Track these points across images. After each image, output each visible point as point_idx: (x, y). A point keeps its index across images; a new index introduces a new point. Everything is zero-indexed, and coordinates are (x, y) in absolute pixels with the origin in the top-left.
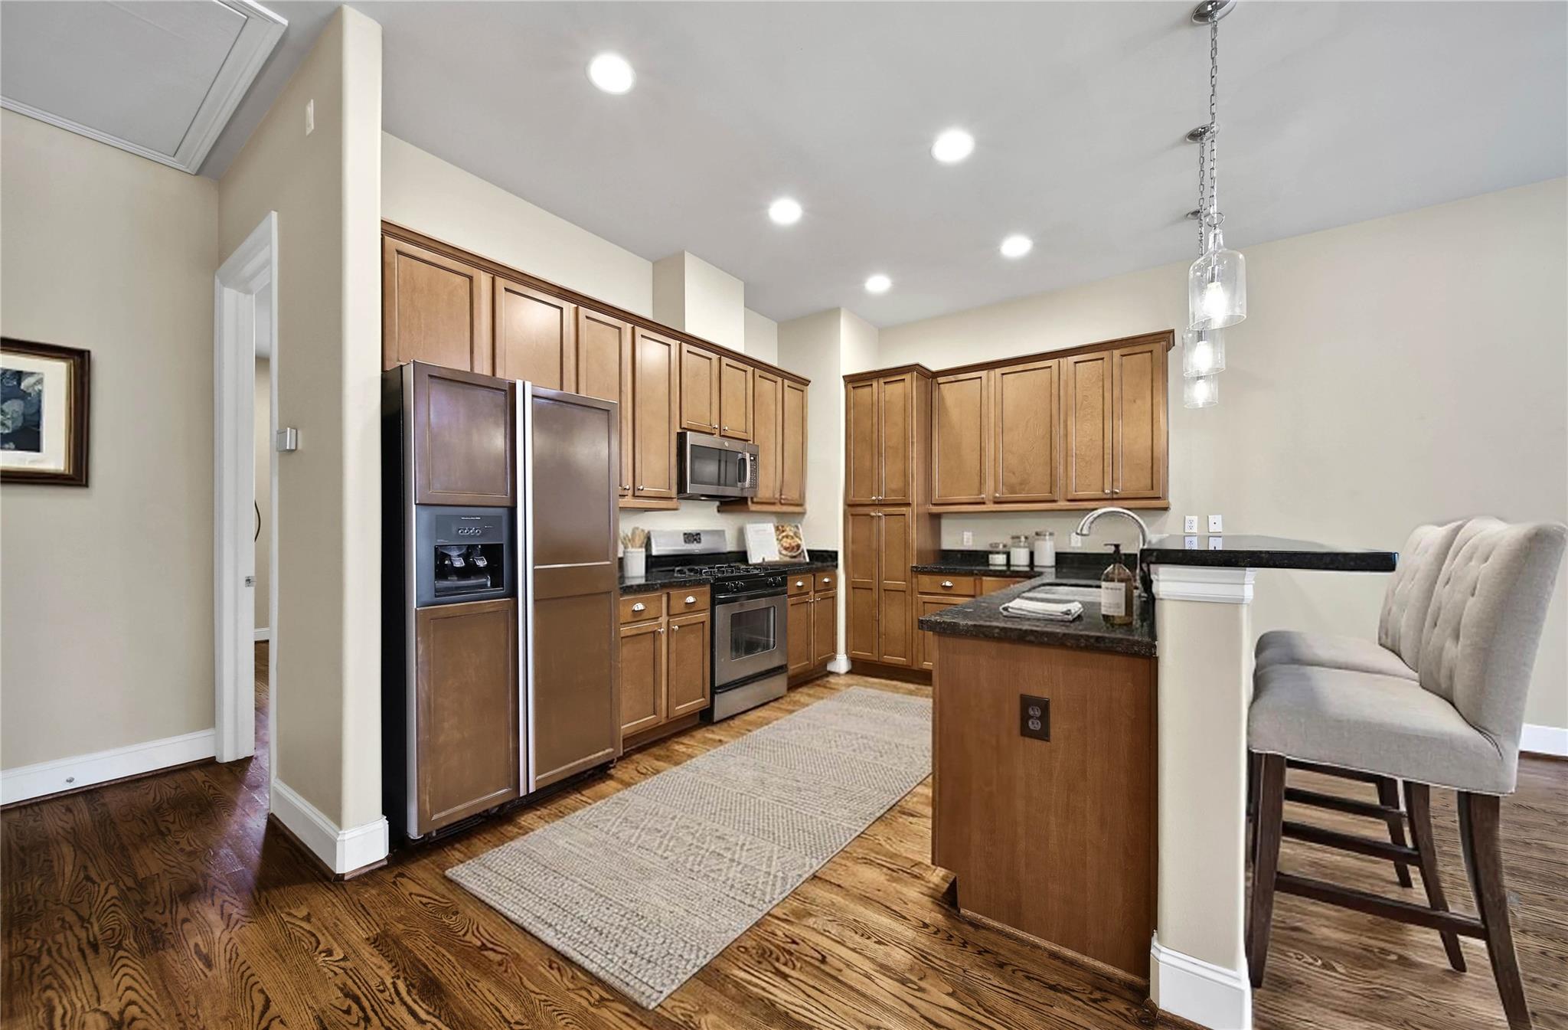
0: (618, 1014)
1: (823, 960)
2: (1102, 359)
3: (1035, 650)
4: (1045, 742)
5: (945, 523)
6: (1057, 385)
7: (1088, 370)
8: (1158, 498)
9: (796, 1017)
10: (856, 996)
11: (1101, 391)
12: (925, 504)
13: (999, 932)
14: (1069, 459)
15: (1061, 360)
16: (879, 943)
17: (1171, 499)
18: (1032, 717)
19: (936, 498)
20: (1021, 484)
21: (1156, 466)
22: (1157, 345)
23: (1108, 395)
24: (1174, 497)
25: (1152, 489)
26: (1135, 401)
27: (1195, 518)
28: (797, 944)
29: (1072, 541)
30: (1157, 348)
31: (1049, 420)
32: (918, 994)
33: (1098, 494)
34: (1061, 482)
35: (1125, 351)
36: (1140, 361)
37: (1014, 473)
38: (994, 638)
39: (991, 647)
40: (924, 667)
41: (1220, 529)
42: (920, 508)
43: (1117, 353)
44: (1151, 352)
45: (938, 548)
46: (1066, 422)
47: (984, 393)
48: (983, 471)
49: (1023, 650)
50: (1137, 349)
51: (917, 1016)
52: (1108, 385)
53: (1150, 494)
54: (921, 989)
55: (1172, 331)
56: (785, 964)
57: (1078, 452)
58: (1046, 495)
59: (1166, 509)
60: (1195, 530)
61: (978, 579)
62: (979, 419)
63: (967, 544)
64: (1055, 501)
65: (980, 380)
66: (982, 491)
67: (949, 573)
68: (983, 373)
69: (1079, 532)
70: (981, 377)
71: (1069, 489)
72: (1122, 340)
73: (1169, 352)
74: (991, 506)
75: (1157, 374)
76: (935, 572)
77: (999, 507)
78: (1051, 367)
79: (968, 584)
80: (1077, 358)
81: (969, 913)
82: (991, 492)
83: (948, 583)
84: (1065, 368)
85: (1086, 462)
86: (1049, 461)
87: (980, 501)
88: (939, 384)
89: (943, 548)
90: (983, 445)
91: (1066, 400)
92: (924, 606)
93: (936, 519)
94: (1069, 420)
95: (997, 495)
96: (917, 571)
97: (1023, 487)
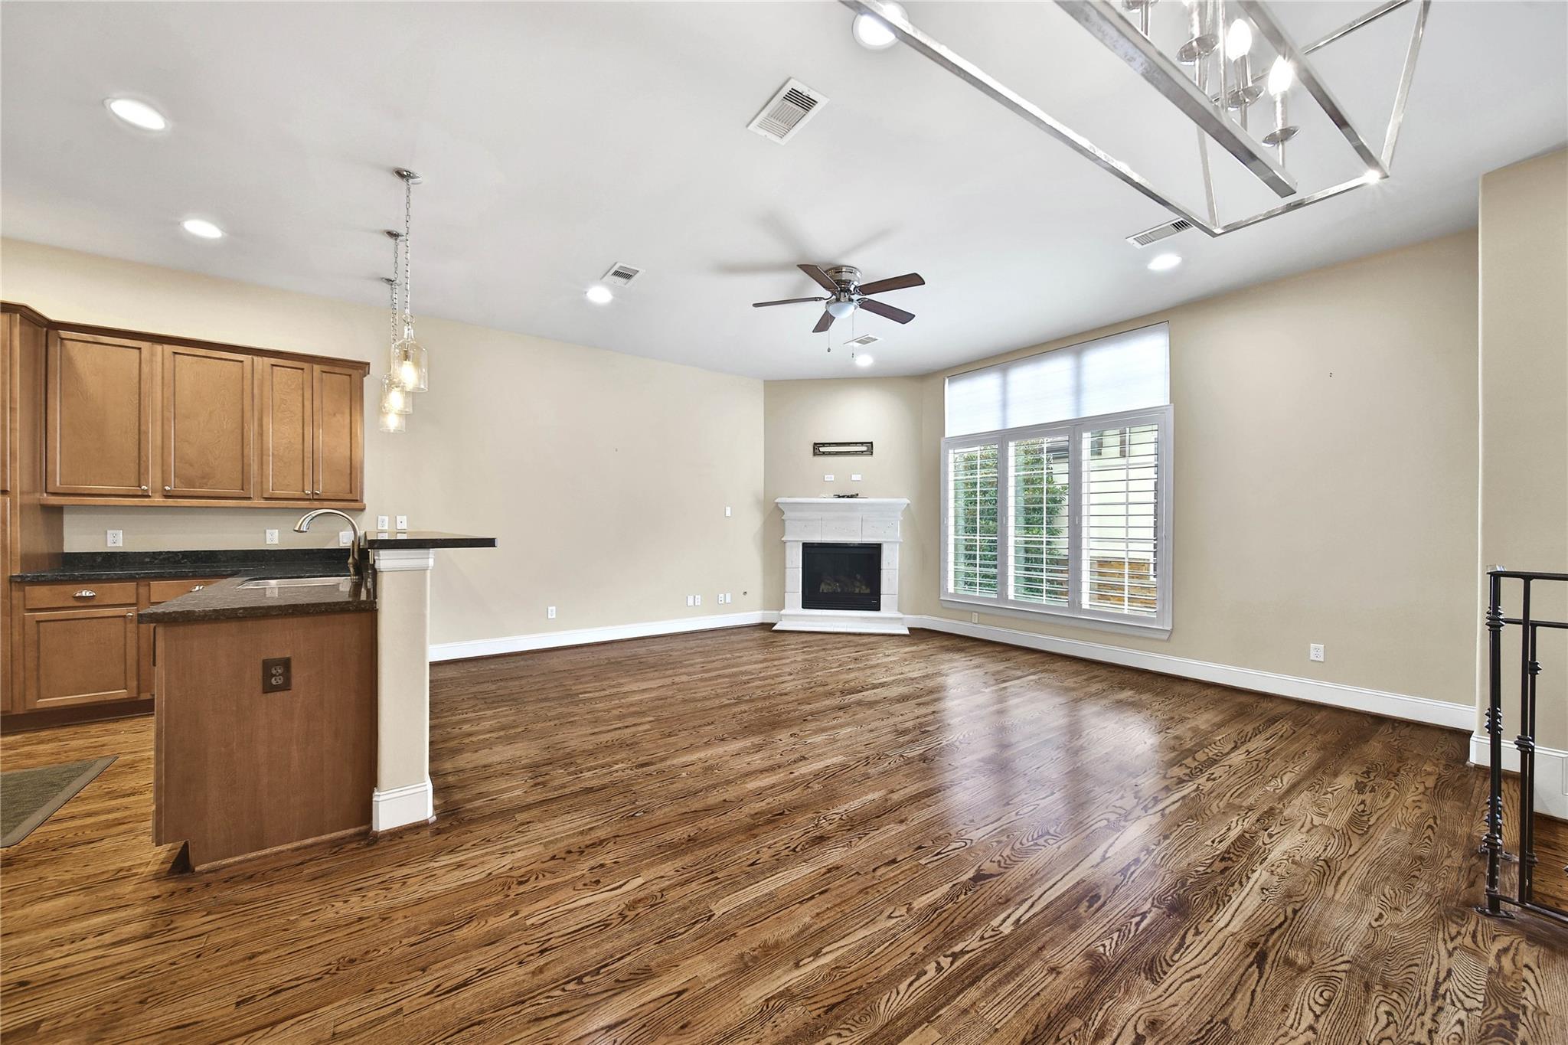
2: (303, 369)
3: (280, 621)
4: (286, 692)
5: (68, 519)
6: (250, 382)
7: (286, 377)
8: (357, 501)
11: (301, 399)
12: (34, 492)
14: (265, 457)
15: (255, 358)
17: (365, 501)
18: (275, 675)
19: (57, 483)
20: (203, 478)
21: (353, 473)
22: (356, 371)
23: (308, 404)
24: (368, 499)
25: (351, 492)
26: (335, 415)
27: (387, 518)
29: (268, 539)
30: (355, 373)
31: (240, 414)
33: (298, 494)
34: (254, 478)
35: (326, 368)
36: (339, 380)
37: (191, 465)
38: (239, 617)
39: (233, 627)
40: (38, 706)
41: (405, 527)
42: (25, 497)
43: (317, 367)
44: (350, 375)
45: (56, 550)
46: (261, 420)
47: (145, 369)
48: (144, 458)
49: (264, 624)
50: (337, 370)
52: (308, 394)
53: (349, 497)
55: (369, 364)
57: (276, 453)
58: (237, 492)
59: (363, 510)
60: (386, 528)
61: (142, 583)
62: (137, 396)
63: (115, 545)
64: (249, 498)
65: (138, 351)
66: (142, 482)
67: (88, 580)
68: (145, 345)
69: (297, 529)
70: (140, 349)
71: (265, 487)
72: (322, 358)
73: (365, 379)
74: (158, 500)
75: (355, 396)
76: (61, 580)
77: (170, 502)
78: (242, 362)
79: (124, 591)
80: (273, 361)
81: (205, 866)
82: (159, 484)
83: (88, 594)
84: (260, 367)
85: (285, 463)
86: (240, 457)
87: (140, 493)
88: (62, 339)
89: (66, 551)
90: (143, 428)
91: (262, 399)
92: (38, 627)
93: (54, 513)
94: (265, 420)
95: (167, 488)
96: (19, 582)
97: (205, 480)
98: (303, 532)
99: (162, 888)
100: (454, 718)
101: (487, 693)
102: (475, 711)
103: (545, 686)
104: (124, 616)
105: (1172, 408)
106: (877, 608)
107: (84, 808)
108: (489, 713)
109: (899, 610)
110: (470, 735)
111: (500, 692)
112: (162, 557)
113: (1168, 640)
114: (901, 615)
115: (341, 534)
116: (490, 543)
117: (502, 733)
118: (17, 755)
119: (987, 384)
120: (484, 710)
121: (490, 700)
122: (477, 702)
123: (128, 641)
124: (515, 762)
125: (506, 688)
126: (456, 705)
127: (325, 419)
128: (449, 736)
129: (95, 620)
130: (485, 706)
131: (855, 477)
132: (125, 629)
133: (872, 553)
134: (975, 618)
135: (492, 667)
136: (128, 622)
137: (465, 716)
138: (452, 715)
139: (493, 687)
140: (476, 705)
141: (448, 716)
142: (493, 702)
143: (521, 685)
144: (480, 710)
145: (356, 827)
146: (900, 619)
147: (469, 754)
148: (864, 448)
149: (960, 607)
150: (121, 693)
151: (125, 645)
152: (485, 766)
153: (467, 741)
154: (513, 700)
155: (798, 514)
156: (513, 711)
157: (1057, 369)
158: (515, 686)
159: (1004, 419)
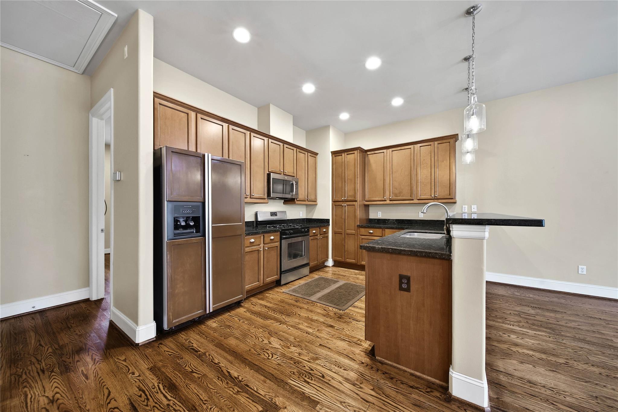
0: (244, 397)
1: (323, 377)
2: (431, 145)
3: (405, 257)
4: (408, 293)
5: (371, 208)
6: (413, 155)
7: (425, 149)
8: (452, 199)
9: (313, 398)
10: (336, 390)
11: (430, 157)
12: (362, 201)
13: (391, 366)
14: (418, 183)
15: (415, 145)
16: (345, 370)
18: (404, 283)
19: (367, 199)
21: (451, 186)
23: (433, 159)
24: (458, 198)
25: (450, 195)
26: (443, 161)
27: (466, 206)
28: (313, 370)
29: (420, 216)
30: (452, 141)
31: (410, 168)
32: (360, 389)
33: (429, 197)
34: (415, 193)
35: (439, 142)
36: (445, 146)
37: (397, 189)
40: (362, 264)
43: (436, 143)
45: (368, 218)
46: (416, 169)
47: (385, 158)
48: (385, 188)
49: (400, 257)
50: (444, 141)
51: (359, 398)
52: (433, 155)
53: (449, 197)
55: (458, 134)
56: (309, 378)
57: (421, 181)
58: (409, 198)
59: (455, 203)
60: (466, 211)
61: (383, 230)
62: (383, 168)
63: (379, 216)
64: (413, 200)
65: (383, 153)
66: (385, 196)
68: (385, 151)
69: (422, 212)
71: (418, 195)
72: (438, 138)
73: (456, 142)
74: (388, 202)
75: (452, 150)
76: (366, 227)
77: (391, 202)
78: (411, 148)
79: (379, 232)
80: (421, 145)
81: (379, 358)
82: (388, 197)
83: (372, 232)
84: (416, 148)
85: (425, 185)
86: (410, 184)
87: (384, 200)
88: (368, 155)
89: (370, 218)
91: (417, 161)
92: (362, 240)
93: (367, 207)
94: (418, 170)
95: (390, 198)
96: (359, 227)
97: (400, 194)
98: (424, 213)
99: (366, 359)
100: (503, 325)
101: (529, 315)
102: (519, 326)
103: (581, 327)
107: (361, 305)
108: (531, 332)
110: (516, 345)
111: (538, 318)
116: (539, 223)
117: (544, 356)
118: (356, 277)
120: (526, 328)
121: (530, 322)
122: (521, 319)
124: (560, 394)
125: (544, 316)
126: (505, 316)
127: (439, 164)
128: (501, 338)
130: (526, 325)
135: (531, 296)
137: (512, 327)
138: (503, 323)
139: (532, 312)
140: (520, 322)
141: (500, 322)
142: (533, 324)
143: (556, 318)
144: (523, 327)
145: (440, 380)
147: (515, 362)
152: (530, 382)
153: (514, 349)
154: (550, 328)
156: (550, 339)
158: (551, 317)
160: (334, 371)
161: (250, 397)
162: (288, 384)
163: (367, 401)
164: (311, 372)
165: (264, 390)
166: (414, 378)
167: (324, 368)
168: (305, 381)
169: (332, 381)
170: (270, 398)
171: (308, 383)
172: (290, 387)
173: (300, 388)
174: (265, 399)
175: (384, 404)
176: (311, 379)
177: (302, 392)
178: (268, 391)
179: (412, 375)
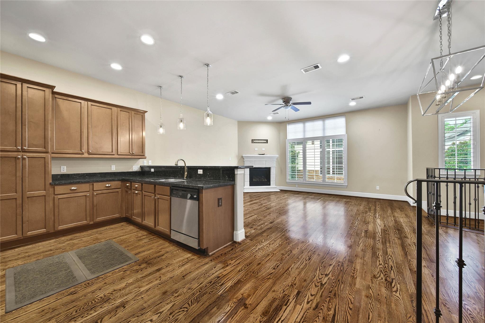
0: (232, 320)
1: (219, 277)
2: (129, 112)
4: (221, 207)
6: (114, 116)
7: (124, 115)
8: (144, 156)
9: (236, 282)
10: (231, 273)
11: (128, 121)
13: (216, 252)
14: (118, 141)
15: (115, 108)
16: (215, 268)
17: (146, 156)
19: (54, 150)
20: (100, 148)
21: (143, 147)
28: (212, 281)
29: (112, 169)
31: (111, 127)
32: (231, 264)
33: (128, 153)
34: (115, 148)
35: (136, 113)
37: (96, 144)
39: (213, 190)
43: (133, 112)
47: (83, 109)
48: (82, 141)
51: (237, 265)
53: (142, 154)
54: (230, 264)
56: (219, 284)
58: (111, 153)
59: (145, 159)
60: (146, 164)
62: (80, 119)
63: (63, 171)
64: (114, 155)
65: (80, 103)
66: (82, 149)
67: (76, 183)
70: (81, 103)
72: (135, 109)
74: (86, 155)
77: (90, 156)
78: (111, 109)
79: (85, 187)
80: (120, 109)
83: (74, 188)
84: (117, 111)
86: (111, 141)
87: (82, 153)
88: (56, 98)
90: (82, 130)
91: (117, 122)
92: (59, 200)
94: (118, 129)
96: (55, 185)
104: (86, 196)
105: (347, 135)
106: (269, 185)
109: (276, 185)
112: (80, 175)
113: (346, 188)
114: (276, 186)
115: (133, 166)
119: (300, 126)
123: (87, 204)
129: (76, 197)
131: (263, 149)
132: (86, 200)
133: (268, 170)
134: (297, 186)
136: (87, 197)
146: (276, 187)
148: (265, 141)
149: (292, 183)
150: (85, 222)
151: (86, 205)
155: (249, 159)
157: (319, 124)
159: (304, 135)
160: (215, 272)
161: (232, 316)
162: (222, 294)
163: (239, 263)
164: (212, 283)
165: (225, 309)
166: (226, 248)
167: (211, 277)
168: (221, 285)
169: (223, 273)
170: (234, 304)
171: (223, 284)
172: (225, 293)
173: (227, 288)
174: (234, 307)
175: (241, 259)
176: (219, 283)
177: (230, 286)
178: (227, 306)
179: (224, 248)
